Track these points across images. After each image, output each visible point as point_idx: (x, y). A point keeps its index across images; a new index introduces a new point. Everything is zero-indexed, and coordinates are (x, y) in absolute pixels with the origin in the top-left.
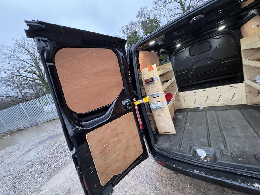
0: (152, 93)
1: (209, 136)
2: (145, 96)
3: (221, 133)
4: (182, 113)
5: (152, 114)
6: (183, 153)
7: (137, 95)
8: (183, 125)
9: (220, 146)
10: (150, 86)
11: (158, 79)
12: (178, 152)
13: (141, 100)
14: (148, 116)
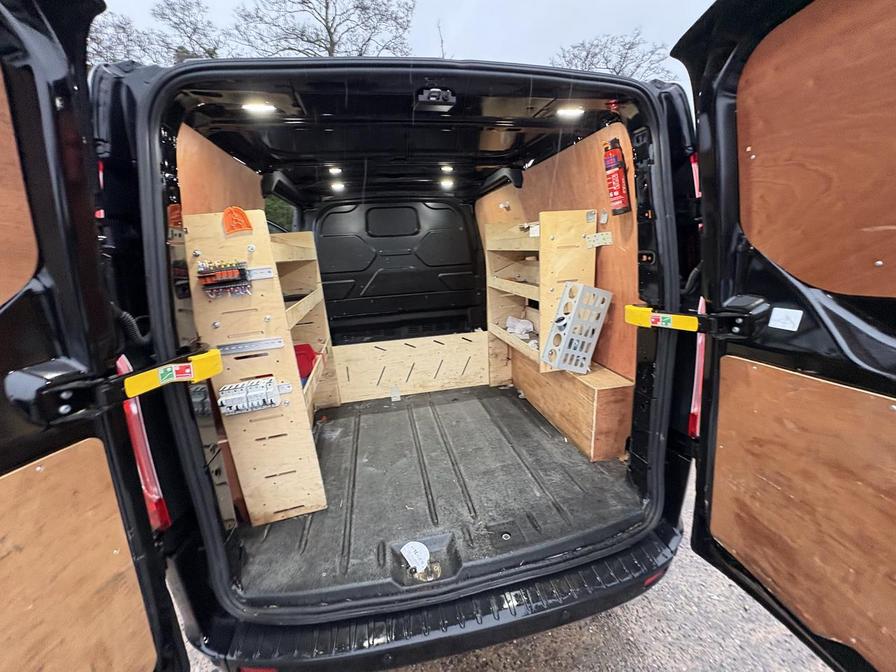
0: (234, 336)
1: (428, 487)
2: (198, 348)
3: (455, 470)
4: (341, 420)
5: (226, 438)
6: (361, 580)
7: (145, 339)
8: (348, 465)
9: (460, 515)
10: (228, 302)
11: (268, 276)
12: (341, 584)
13: (175, 367)
14: (207, 451)
